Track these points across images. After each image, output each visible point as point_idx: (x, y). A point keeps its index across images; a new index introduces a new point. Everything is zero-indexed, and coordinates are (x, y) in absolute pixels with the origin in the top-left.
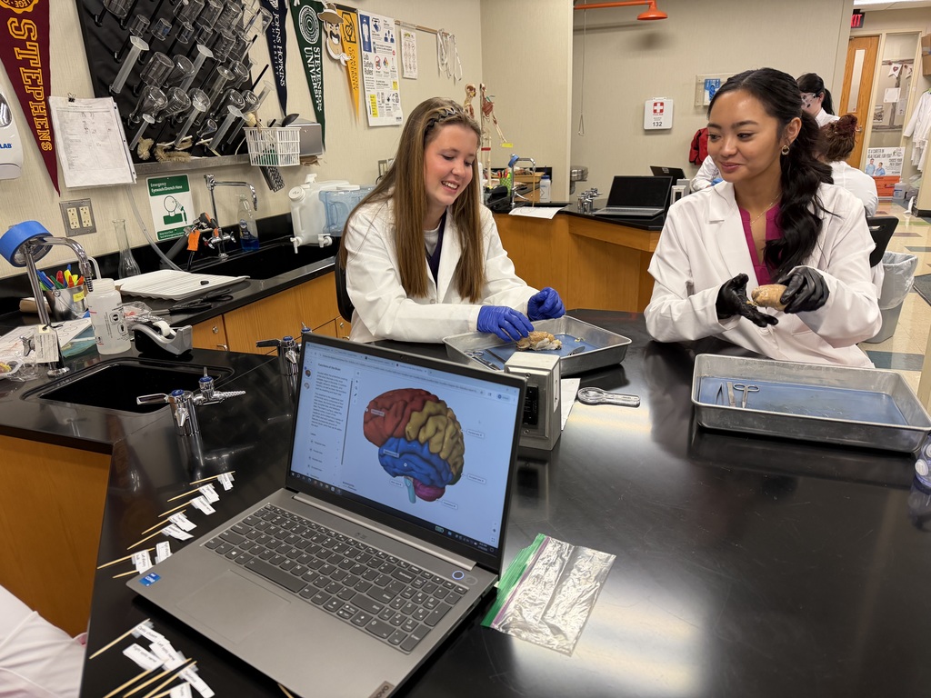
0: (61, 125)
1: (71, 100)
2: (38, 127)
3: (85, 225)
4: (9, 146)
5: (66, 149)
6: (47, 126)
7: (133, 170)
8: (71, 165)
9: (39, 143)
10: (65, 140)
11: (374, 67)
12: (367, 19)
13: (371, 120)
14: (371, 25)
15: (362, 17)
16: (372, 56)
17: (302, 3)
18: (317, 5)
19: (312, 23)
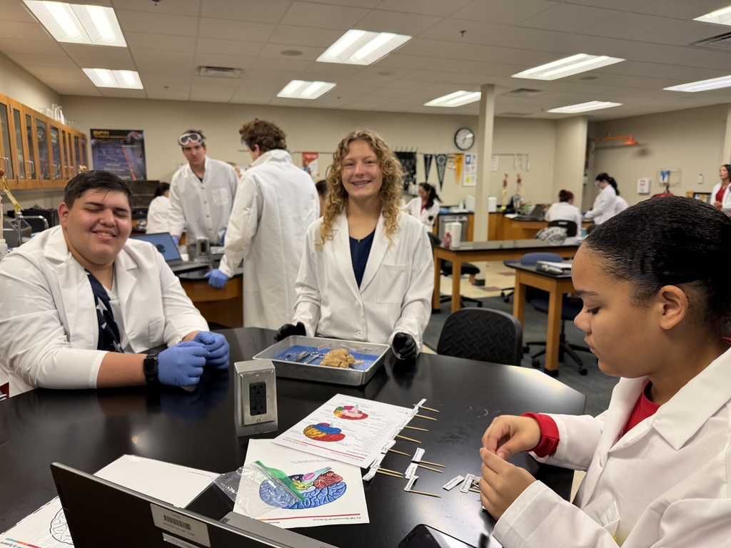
11: (471, 169)
12: (469, 156)
13: (465, 184)
14: (472, 157)
15: (467, 156)
16: (470, 166)
17: (439, 155)
18: (445, 155)
19: (443, 160)
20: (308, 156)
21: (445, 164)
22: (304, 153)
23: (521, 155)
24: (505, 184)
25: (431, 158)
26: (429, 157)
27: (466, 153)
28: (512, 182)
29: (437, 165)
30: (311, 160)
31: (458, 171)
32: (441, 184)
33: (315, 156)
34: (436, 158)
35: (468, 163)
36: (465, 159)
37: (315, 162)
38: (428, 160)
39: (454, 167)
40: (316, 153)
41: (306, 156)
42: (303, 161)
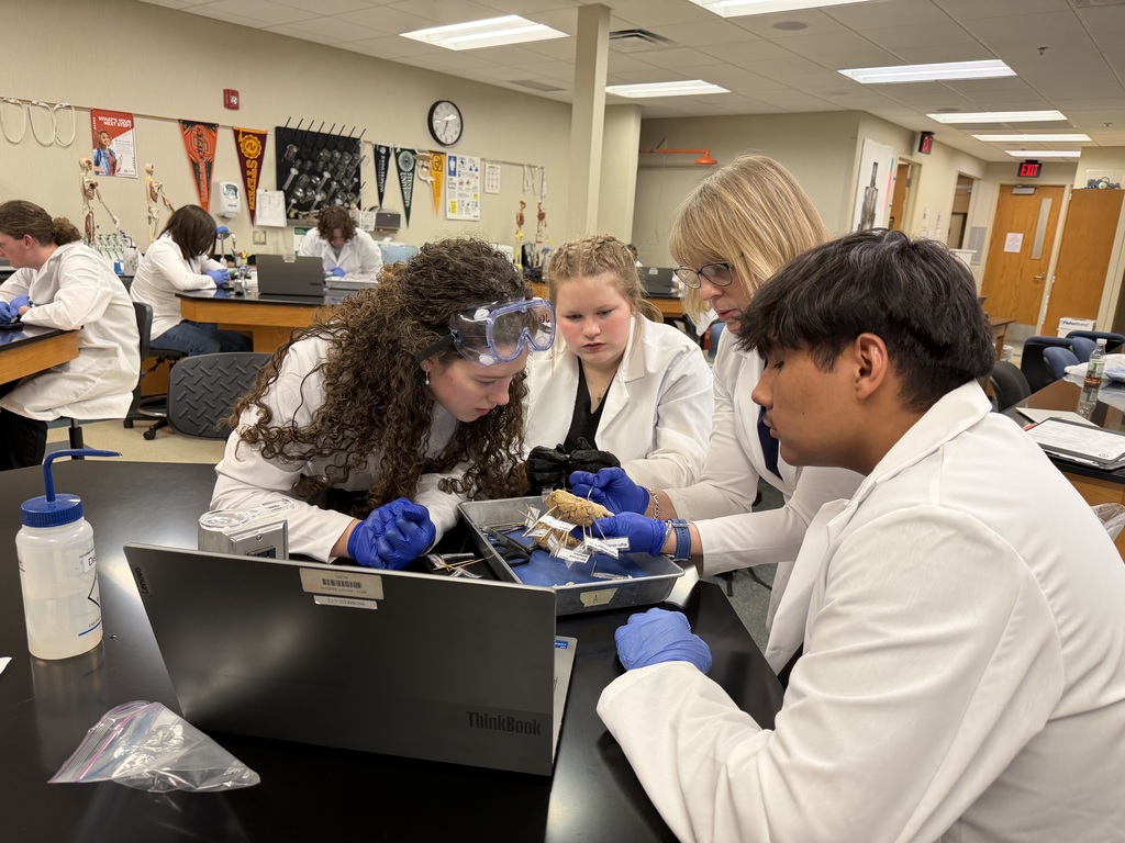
0: (260, 200)
1: (266, 191)
2: (250, 200)
3: (261, 241)
5: (259, 210)
6: (254, 200)
7: (286, 221)
8: (260, 216)
9: (249, 206)
10: (259, 207)
11: (458, 186)
12: (455, 159)
13: (450, 216)
14: (458, 161)
15: (450, 157)
16: (456, 179)
17: (402, 150)
18: (413, 152)
19: (409, 160)
20: (108, 122)
21: (413, 171)
22: (95, 113)
23: (535, 167)
24: (521, 221)
25: (388, 155)
26: (383, 151)
27: (450, 153)
28: (531, 216)
29: (399, 170)
30: (117, 131)
31: (436, 188)
32: (407, 211)
33: (125, 123)
34: (397, 155)
35: (453, 173)
36: (448, 165)
37: (127, 137)
38: (381, 156)
39: (430, 179)
40: (129, 116)
41: (100, 118)
42: (93, 131)
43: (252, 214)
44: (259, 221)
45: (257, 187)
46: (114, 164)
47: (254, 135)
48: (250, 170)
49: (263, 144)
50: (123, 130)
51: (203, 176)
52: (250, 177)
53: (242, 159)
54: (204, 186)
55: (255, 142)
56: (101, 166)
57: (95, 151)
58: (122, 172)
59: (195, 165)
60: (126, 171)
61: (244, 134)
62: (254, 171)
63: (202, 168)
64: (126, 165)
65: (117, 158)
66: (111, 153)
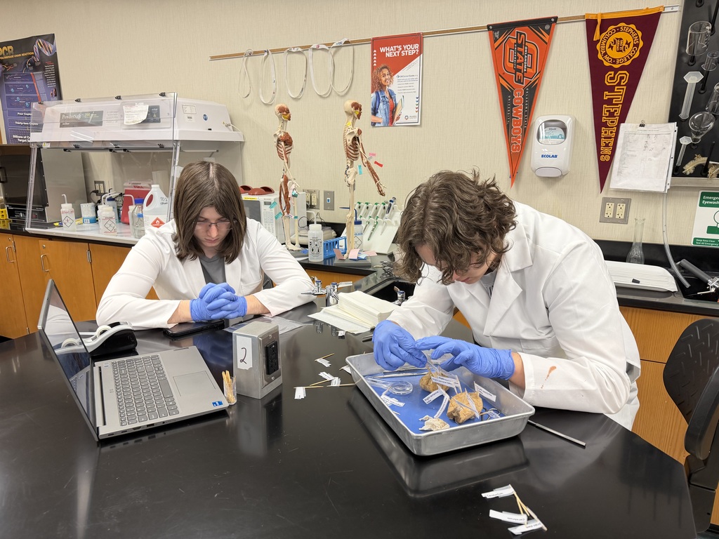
0: (624, 143)
1: (642, 125)
2: (603, 144)
3: (617, 217)
4: (556, 156)
5: (621, 160)
6: (611, 144)
7: (669, 182)
8: (620, 173)
9: (599, 155)
10: (622, 154)
20: (390, 52)
22: (377, 43)
30: (402, 62)
33: (411, 49)
37: (412, 69)
40: (417, 38)
41: (382, 50)
42: (373, 68)
43: (604, 169)
44: (617, 180)
45: (623, 119)
46: (393, 110)
47: (628, 20)
48: (611, 89)
49: (648, 38)
50: (408, 60)
51: (519, 112)
52: (610, 102)
53: (598, 70)
54: (517, 128)
55: (628, 35)
56: (379, 115)
57: (374, 95)
58: (402, 119)
59: (506, 96)
60: (407, 117)
61: (606, 23)
62: (620, 93)
63: (518, 96)
64: (407, 110)
65: (398, 101)
66: (391, 95)
